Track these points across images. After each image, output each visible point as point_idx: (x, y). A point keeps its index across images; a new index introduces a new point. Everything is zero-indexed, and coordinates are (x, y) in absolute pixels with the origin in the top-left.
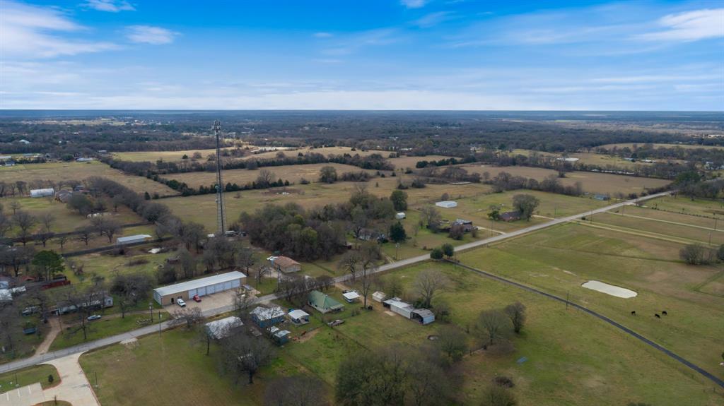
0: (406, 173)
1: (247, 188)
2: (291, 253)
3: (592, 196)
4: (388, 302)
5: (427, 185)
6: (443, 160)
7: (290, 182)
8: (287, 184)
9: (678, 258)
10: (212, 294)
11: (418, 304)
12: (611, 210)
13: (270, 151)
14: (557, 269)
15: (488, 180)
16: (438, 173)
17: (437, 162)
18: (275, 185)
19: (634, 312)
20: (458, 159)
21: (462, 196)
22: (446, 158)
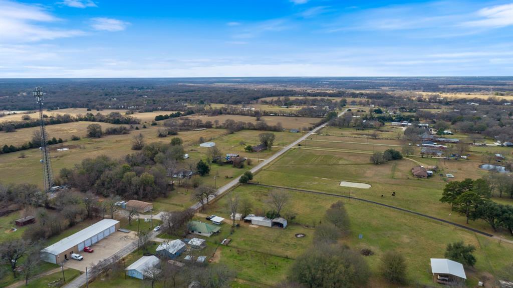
0: (152, 125)
1: (24, 148)
2: (136, 196)
3: (289, 131)
4: (247, 218)
5: (179, 133)
6: (173, 114)
7: (63, 140)
8: (61, 141)
9: (369, 162)
10: (96, 243)
11: (270, 216)
12: (308, 138)
13: (9, 114)
14: (317, 178)
15: (218, 126)
16: (178, 123)
17: (169, 115)
18: (50, 143)
19: (382, 196)
20: (182, 113)
21: (213, 138)
22: (174, 113)
